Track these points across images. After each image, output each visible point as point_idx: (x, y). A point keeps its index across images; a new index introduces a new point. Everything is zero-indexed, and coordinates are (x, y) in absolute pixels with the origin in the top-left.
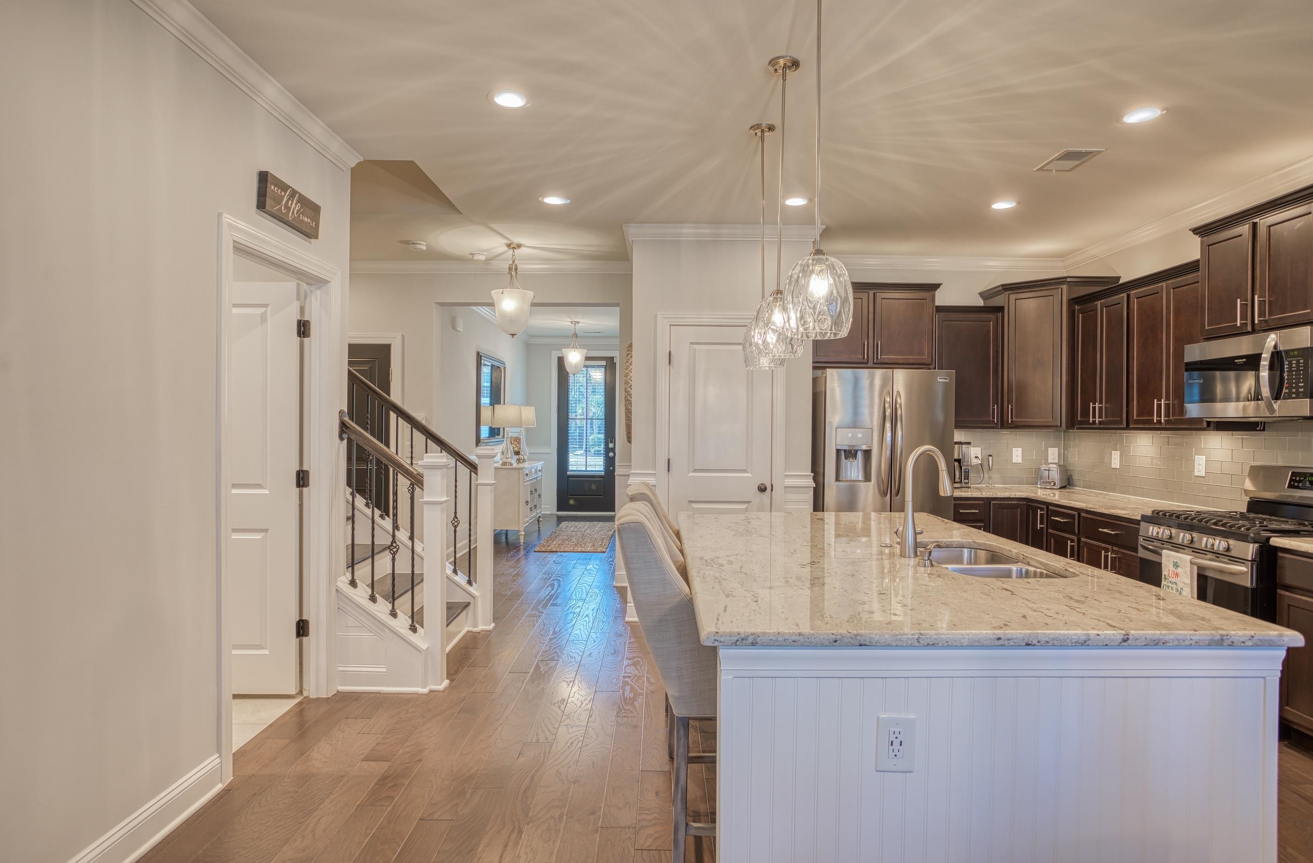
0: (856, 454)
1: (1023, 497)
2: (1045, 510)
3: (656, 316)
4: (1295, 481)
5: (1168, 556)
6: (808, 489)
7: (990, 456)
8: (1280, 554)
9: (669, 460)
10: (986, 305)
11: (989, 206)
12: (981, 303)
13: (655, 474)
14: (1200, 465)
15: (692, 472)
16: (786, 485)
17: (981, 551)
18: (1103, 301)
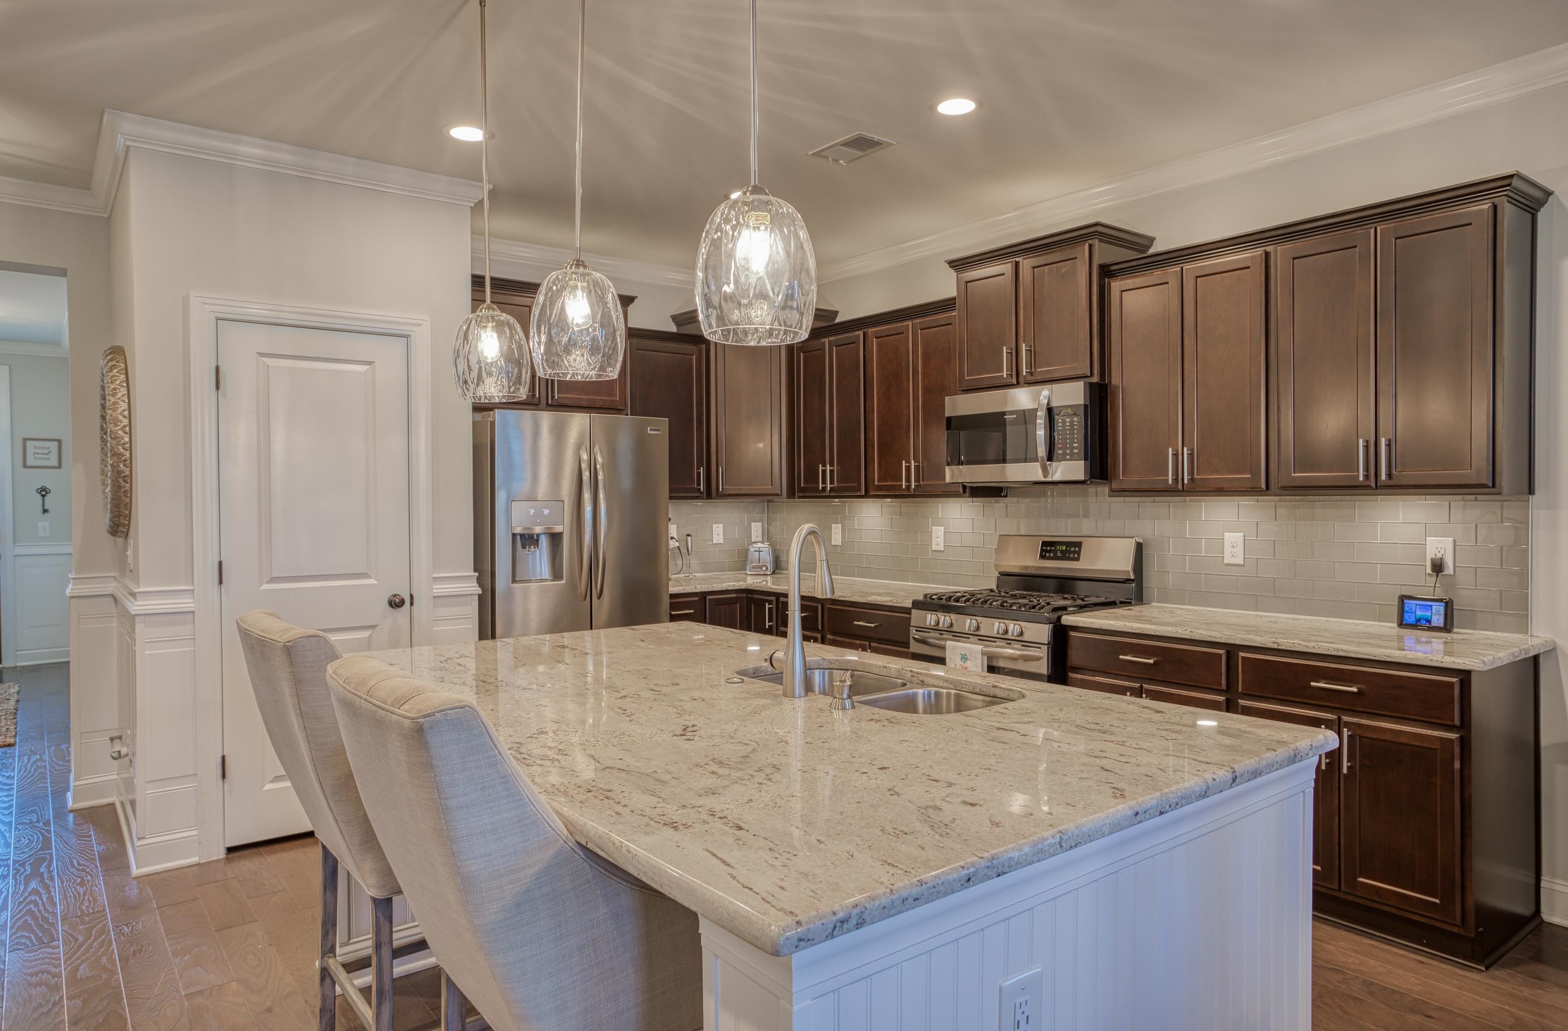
0: (537, 540)
1: (742, 588)
2: (774, 603)
3: (186, 300)
4: (1046, 551)
5: (954, 648)
6: (470, 598)
7: (689, 535)
8: (1073, 634)
9: (220, 563)
10: (681, 332)
12: (673, 328)
13: (193, 590)
14: (938, 538)
15: (268, 582)
16: (435, 595)
17: (838, 671)
18: (832, 338)
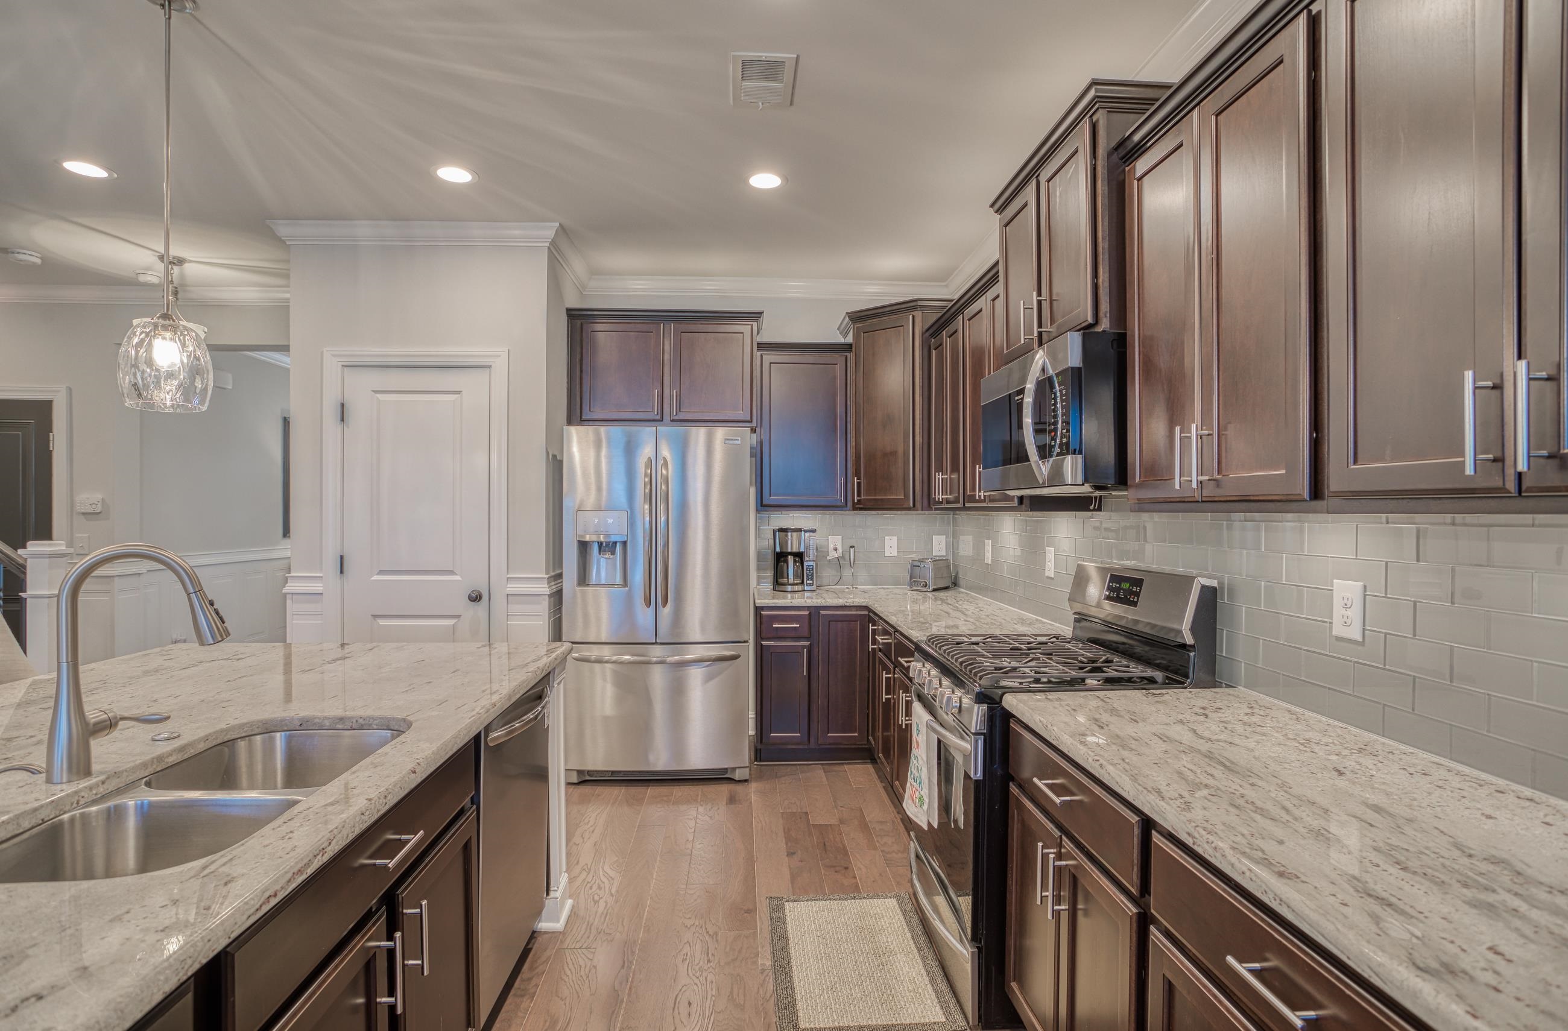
0: (613, 547)
1: (863, 605)
3: (321, 352)
4: (1112, 589)
6: (541, 597)
7: (852, 547)
8: (1011, 724)
9: (342, 556)
11: (746, 181)
13: (321, 576)
14: (1050, 561)
15: (378, 574)
16: (510, 593)
18: (947, 329)
